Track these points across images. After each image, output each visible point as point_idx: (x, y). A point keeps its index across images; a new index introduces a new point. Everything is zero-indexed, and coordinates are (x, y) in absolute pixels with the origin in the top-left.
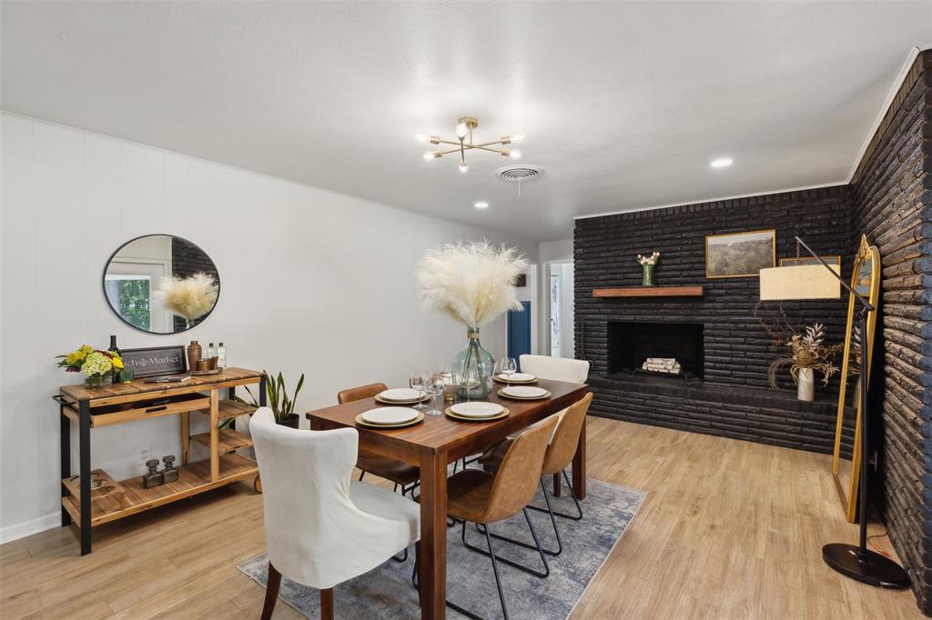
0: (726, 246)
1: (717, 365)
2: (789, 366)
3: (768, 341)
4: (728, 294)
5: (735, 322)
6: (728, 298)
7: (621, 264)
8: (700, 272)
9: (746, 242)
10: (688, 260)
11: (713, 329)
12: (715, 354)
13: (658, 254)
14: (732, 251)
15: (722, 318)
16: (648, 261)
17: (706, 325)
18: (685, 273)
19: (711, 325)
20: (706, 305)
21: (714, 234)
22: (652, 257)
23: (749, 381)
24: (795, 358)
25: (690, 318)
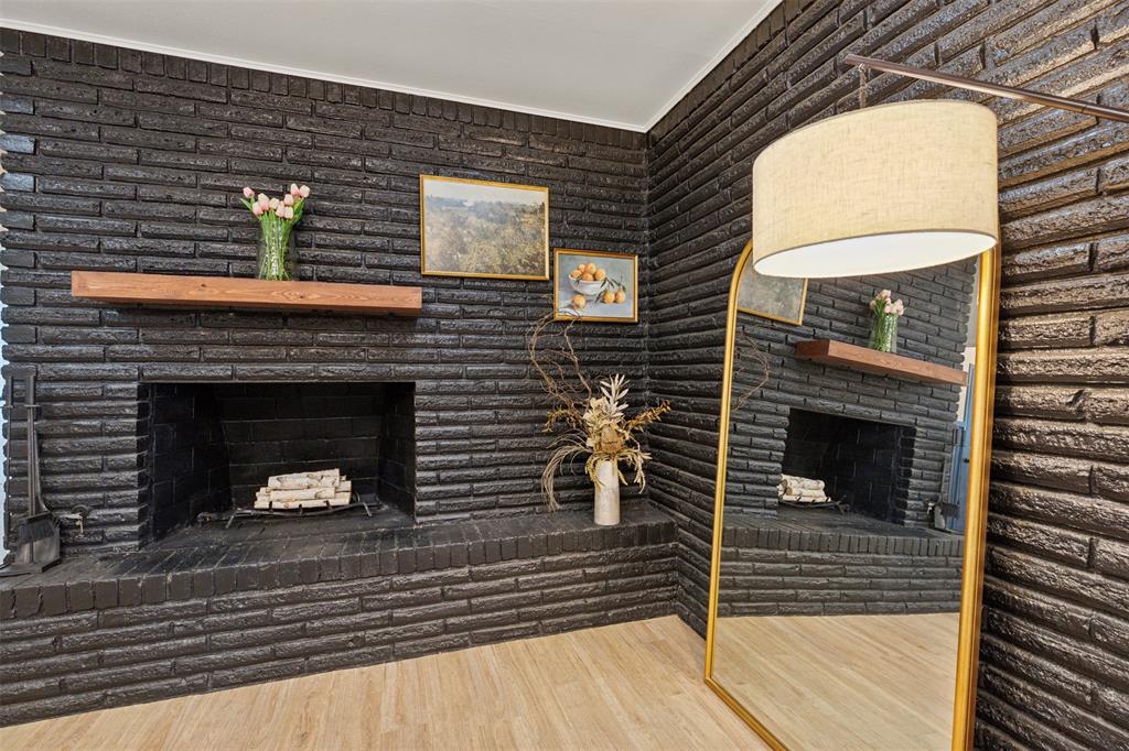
0: (460, 204)
1: (443, 475)
2: (582, 458)
3: (535, 413)
4: (465, 315)
5: (476, 377)
6: (463, 323)
7: (188, 212)
8: (407, 260)
9: (500, 204)
10: (380, 227)
11: (436, 392)
12: (439, 451)
13: (305, 190)
14: (473, 219)
15: (453, 369)
16: (277, 209)
17: (420, 384)
18: (371, 258)
19: (432, 384)
20: (420, 338)
21: (437, 173)
22: (288, 199)
23: (502, 499)
24: (590, 443)
25: (384, 369)
